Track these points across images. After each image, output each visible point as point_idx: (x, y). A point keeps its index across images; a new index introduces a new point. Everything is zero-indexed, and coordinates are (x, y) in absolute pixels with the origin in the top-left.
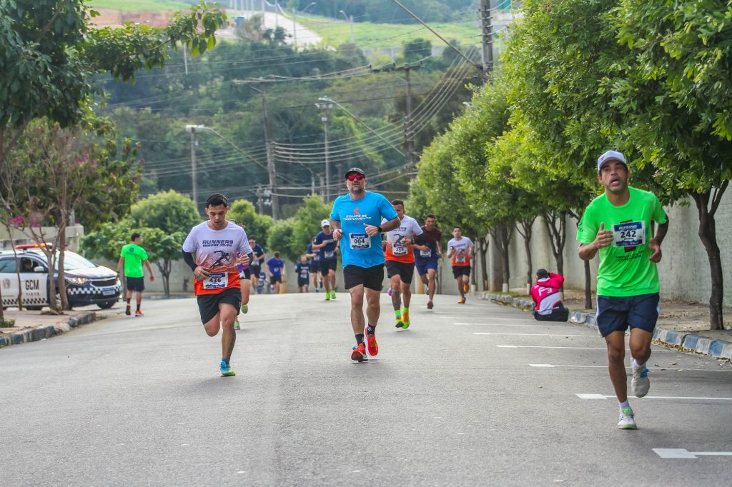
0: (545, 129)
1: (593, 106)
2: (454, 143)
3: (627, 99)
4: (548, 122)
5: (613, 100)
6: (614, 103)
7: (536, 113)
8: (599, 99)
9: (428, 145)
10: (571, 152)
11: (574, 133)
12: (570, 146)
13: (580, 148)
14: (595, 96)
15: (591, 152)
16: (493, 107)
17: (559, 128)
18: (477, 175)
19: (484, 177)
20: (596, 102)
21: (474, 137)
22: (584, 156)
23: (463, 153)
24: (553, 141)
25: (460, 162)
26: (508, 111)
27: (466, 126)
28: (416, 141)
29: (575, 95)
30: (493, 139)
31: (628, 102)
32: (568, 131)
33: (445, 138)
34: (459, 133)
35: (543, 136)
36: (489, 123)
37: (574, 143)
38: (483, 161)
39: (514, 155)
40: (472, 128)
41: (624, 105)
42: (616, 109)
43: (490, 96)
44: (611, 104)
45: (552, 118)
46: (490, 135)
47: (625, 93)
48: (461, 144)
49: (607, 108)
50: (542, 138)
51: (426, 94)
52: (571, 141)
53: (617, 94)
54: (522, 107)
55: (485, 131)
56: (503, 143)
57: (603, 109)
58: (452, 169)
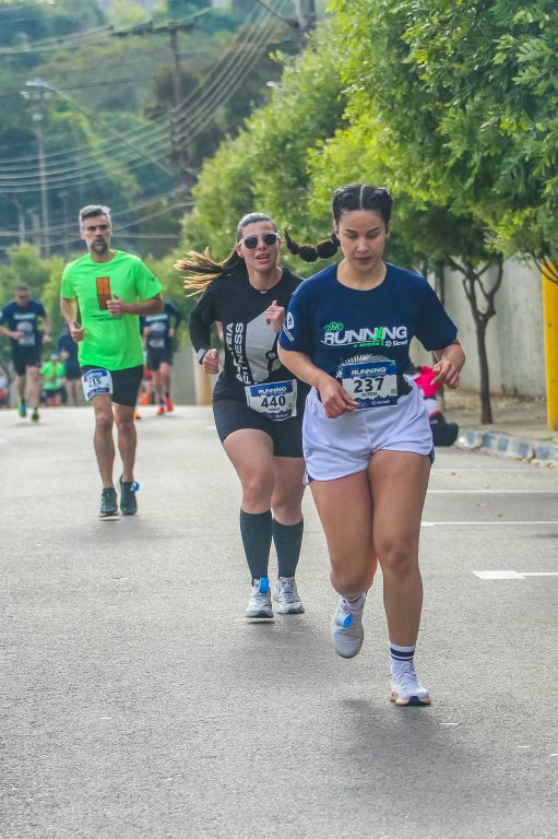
0: (407, 123)
1: (487, 83)
2: (254, 151)
3: (544, 71)
4: (412, 113)
5: (520, 73)
6: (523, 78)
7: (391, 99)
8: (497, 73)
9: (211, 155)
10: (451, 162)
11: (455, 131)
12: (449, 151)
13: (467, 155)
14: (490, 66)
15: (484, 160)
16: (318, 89)
17: (431, 122)
18: (295, 205)
19: (305, 208)
20: (491, 77)
21: (287, 140)
22: (473, 167)
23: (270, 169)
24: (421, 144)
25: (264, 183)
26: (343, 95)
27: (274, 123)
28: (191, 151)
29: (456, 66)
30: (319, 143)
31: (546, 77)
32: (445, 127)
33: (239, 143)
34: (262, 135)
35: (405, 136)
36: (312, 116)
37: (457, 148)
38: (303, 180)
39: (355, 170)
40: (284, 126)
41: (539, 80)
42: (526, 87)
43: (313, 72)
44: (517, 80)
45: (417, 107)
46: (314, 136)
47: (540, 60)
48: (266, 154)
49: (511, 85)
50: (402, 141)
51: (205, 71)
52: (450, 145)
53: (527, 63)
54: (366, 90)
55: (305, 130)
56: (335, 149)
57: (504, 88)
58: (252, 196)
